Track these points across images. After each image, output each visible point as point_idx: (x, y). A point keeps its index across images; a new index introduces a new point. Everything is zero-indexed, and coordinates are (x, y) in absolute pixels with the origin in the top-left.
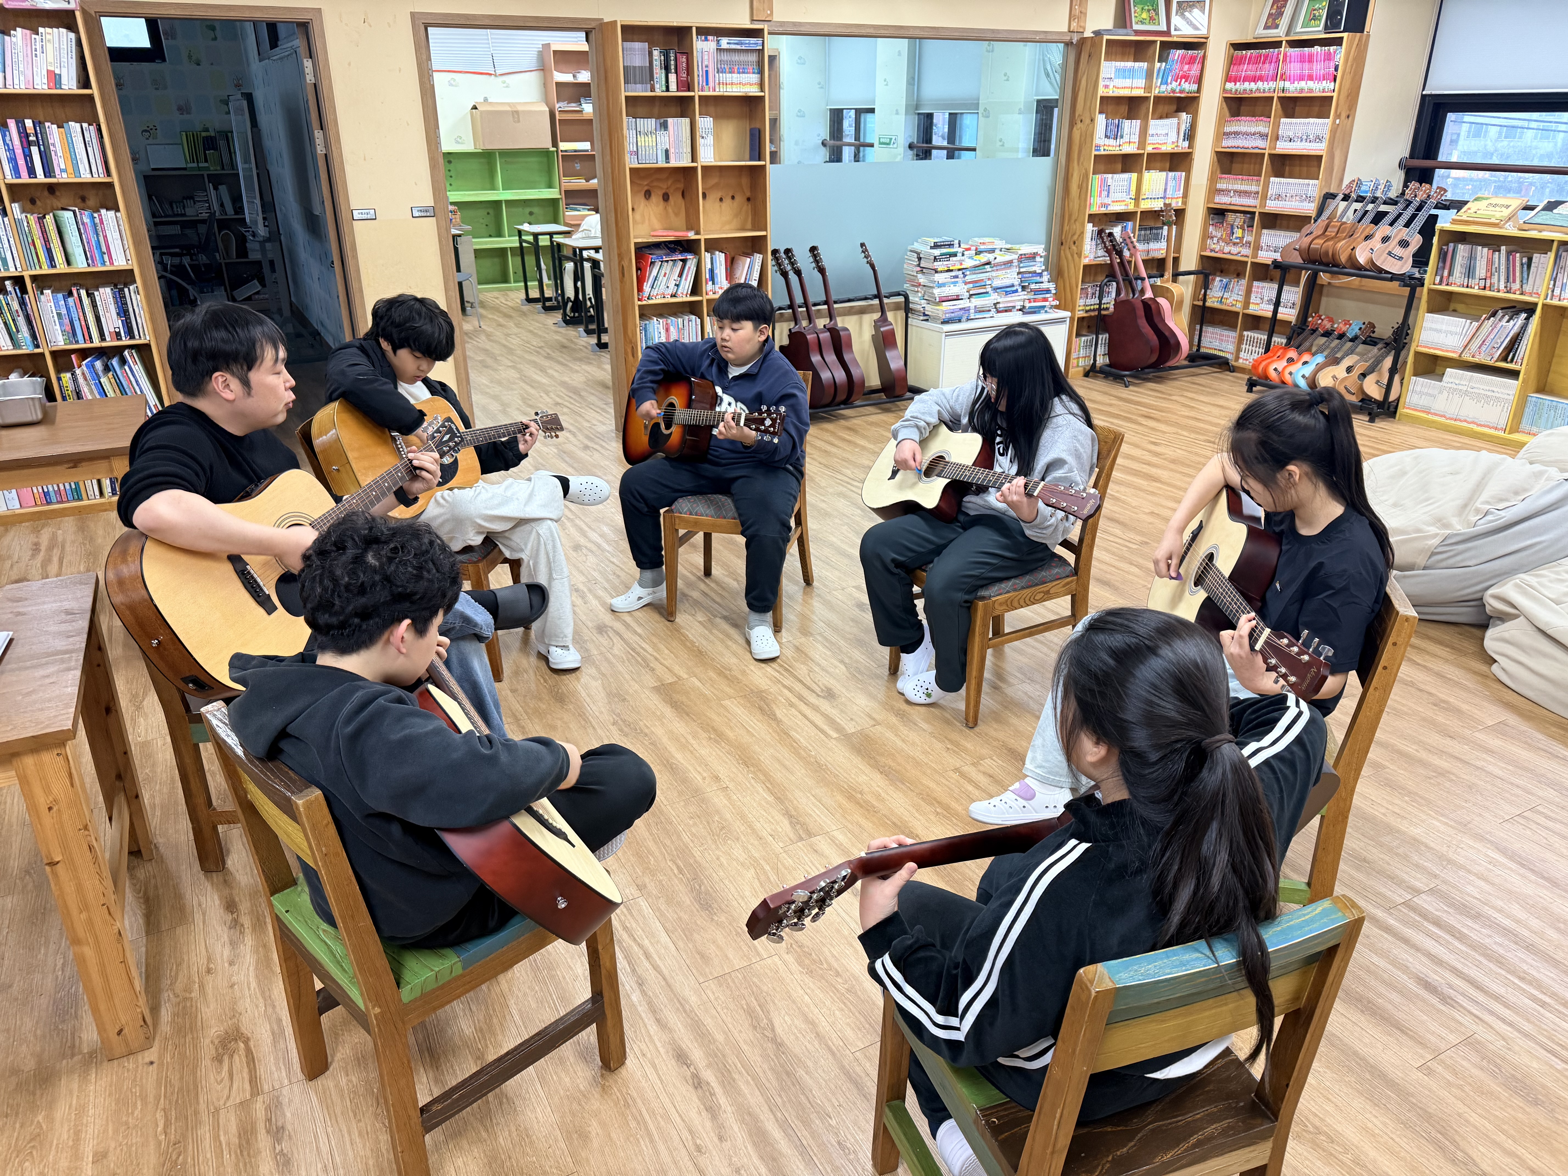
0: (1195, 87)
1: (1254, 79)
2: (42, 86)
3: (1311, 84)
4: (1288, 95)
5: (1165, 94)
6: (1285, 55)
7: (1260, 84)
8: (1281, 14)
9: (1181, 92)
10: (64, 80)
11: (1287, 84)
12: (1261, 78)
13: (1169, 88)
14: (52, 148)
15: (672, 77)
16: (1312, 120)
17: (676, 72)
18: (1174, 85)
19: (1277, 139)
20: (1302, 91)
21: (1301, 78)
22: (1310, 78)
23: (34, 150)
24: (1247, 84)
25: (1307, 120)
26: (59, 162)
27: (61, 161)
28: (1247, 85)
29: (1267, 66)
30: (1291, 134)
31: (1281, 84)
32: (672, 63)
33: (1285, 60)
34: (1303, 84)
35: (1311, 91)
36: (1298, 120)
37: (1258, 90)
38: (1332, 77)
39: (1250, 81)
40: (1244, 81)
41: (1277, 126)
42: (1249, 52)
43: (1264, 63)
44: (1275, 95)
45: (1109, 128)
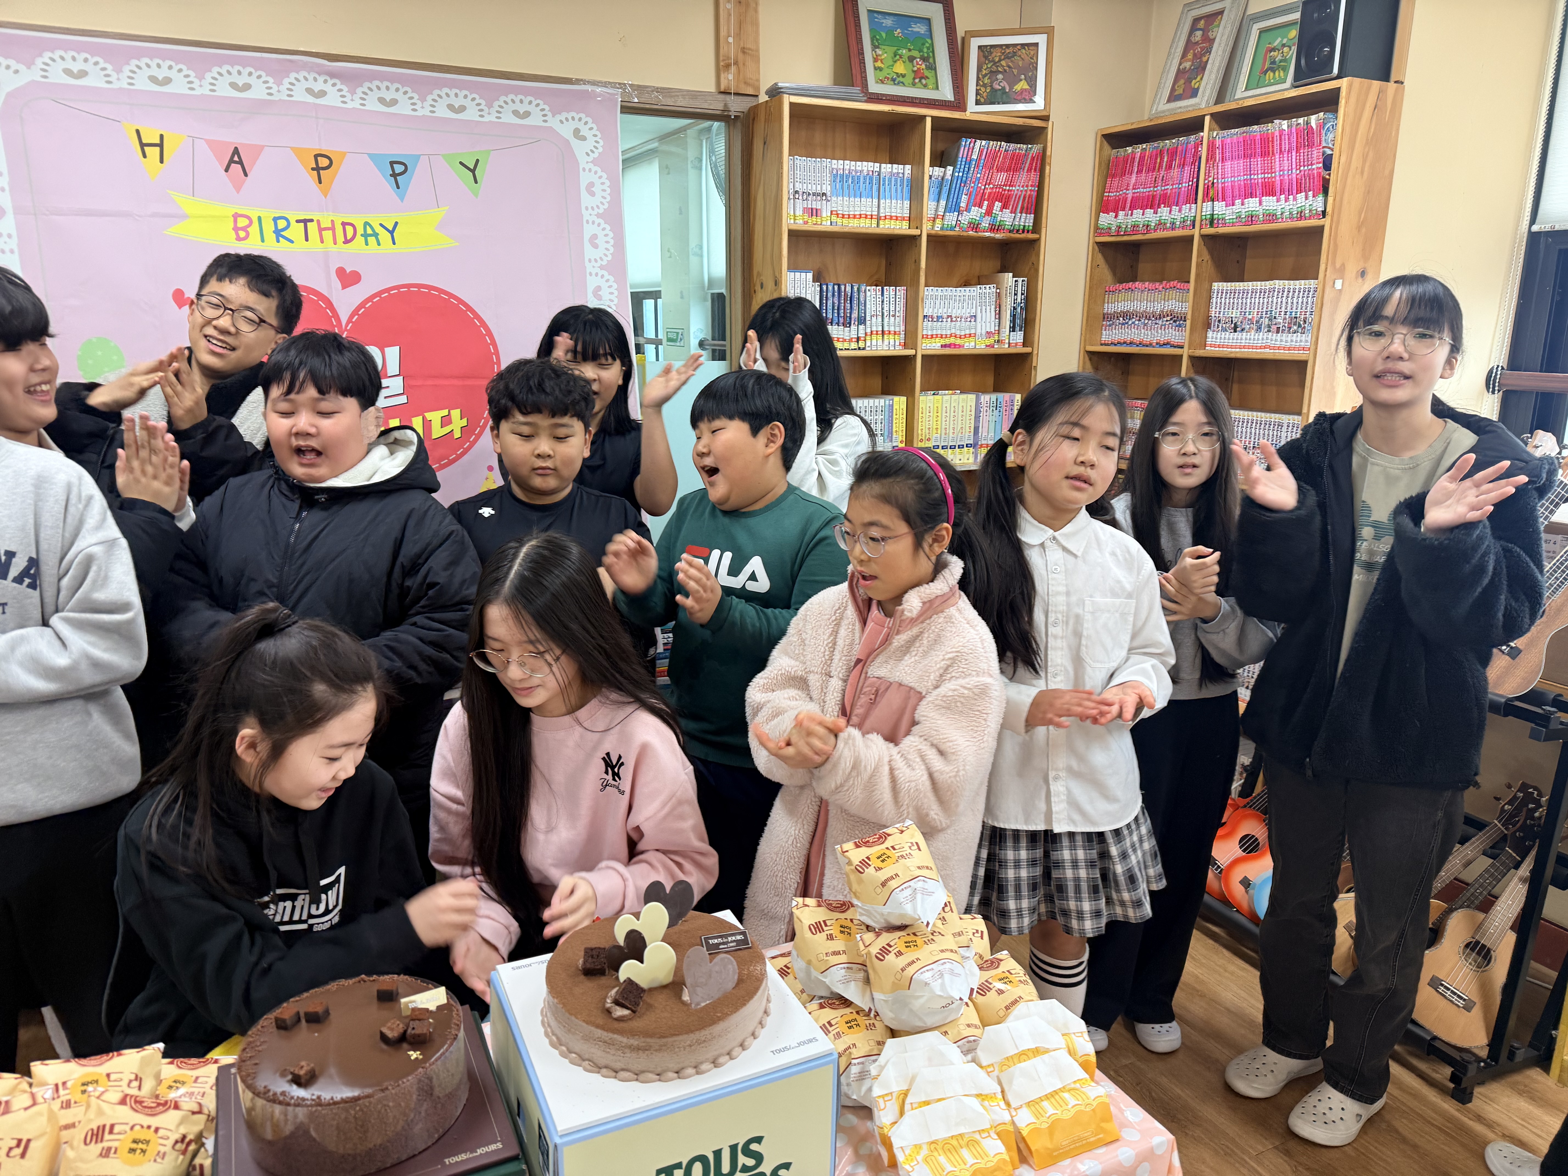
0: (1027, 220)
1: (1151, 203)
3: (1270, 203)
4: (1222, 230)
5: (957, 231)
6: (1211, 147)
7: (1164, 211)
8: (1201, 68)
9: (993, 228)
11: (1220, 208)
12: (1166, 200)
13: (965, 218)
16: (1278, 284)
18: (975, 213)
19: (1208, 325)
20: (1251, 218)
21: (1248, 192)
22: (1269, 190)
24: (1138, 212)
25: (1268, 284)
28: (1139, 217)
29: (1175, 172)
30: (1235, 314)
31: (1207, 208)
33: (1211, 156)
34: (1252, 204)
35: (1271, 217)
36: (1249, 285)
37: (1160, 224)
38: (1318, 183)
39: (1144, 208)
40: (1132, 208)
41: (1204, 299)
42: (1139, 149)
43: (1169, 167)
44: (1196, 233)
45: (830, 302)
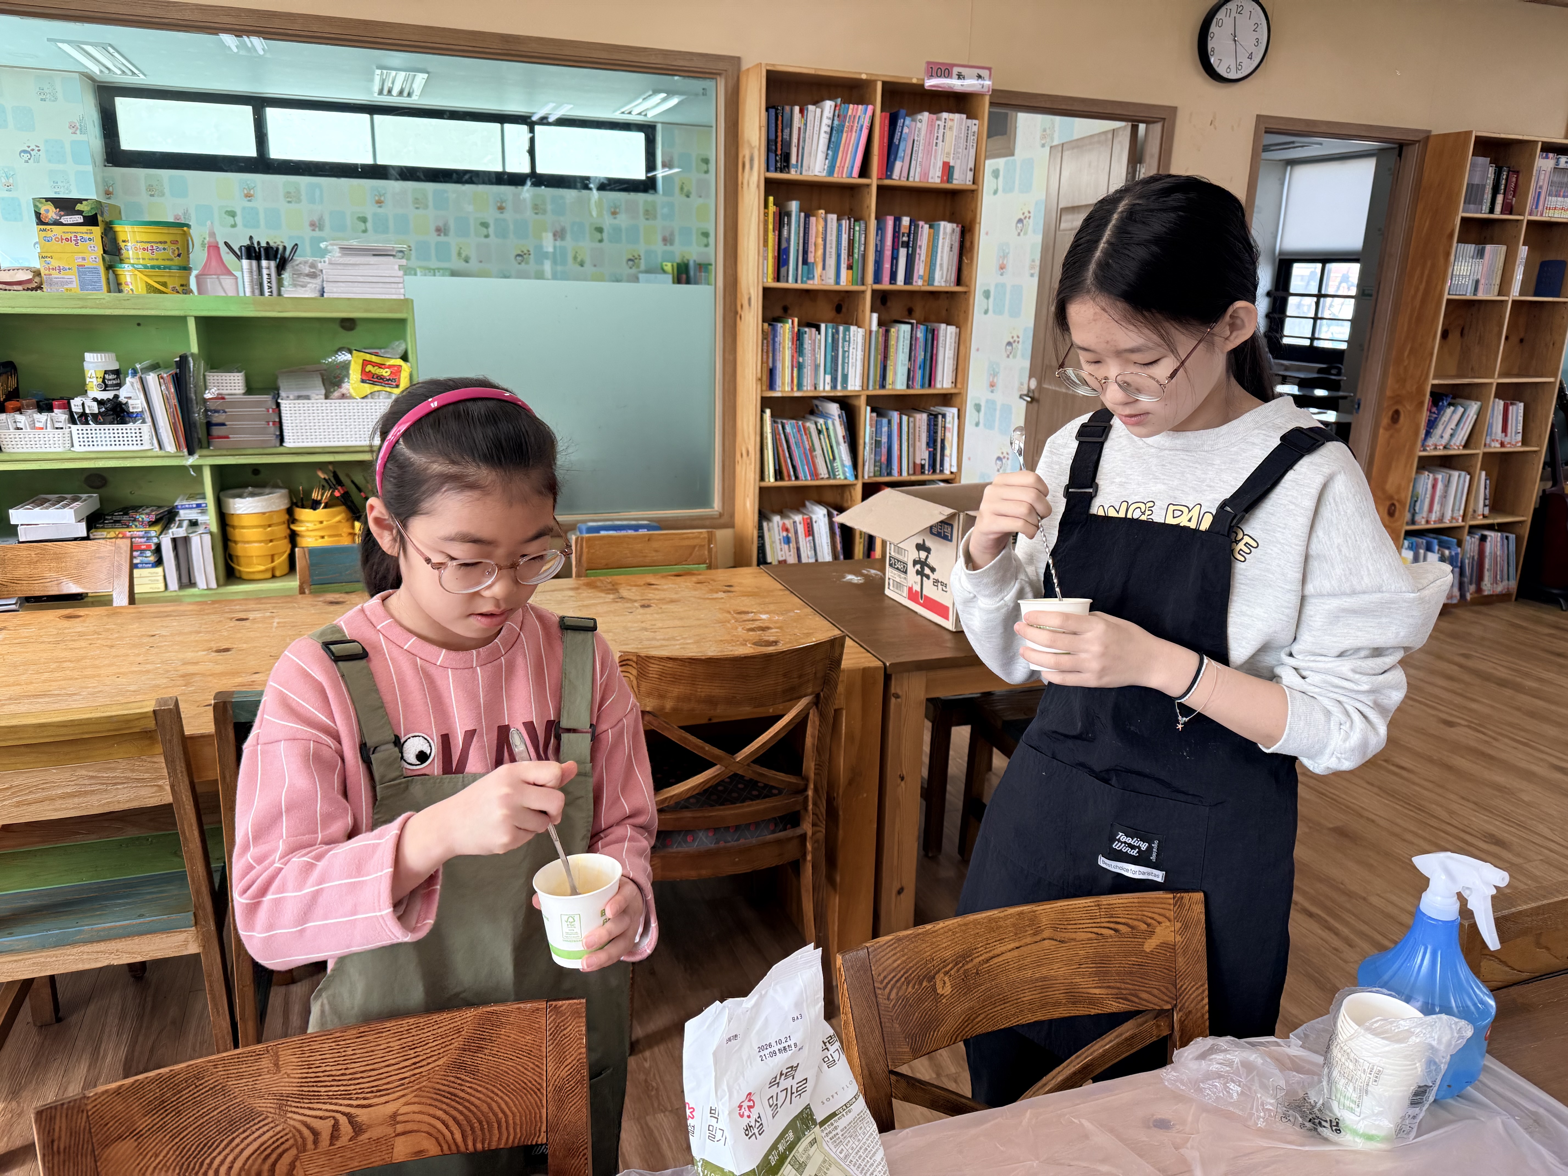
2: (935, 179)
10: (957, 175)
14: (918, 250)
15: (1500, 198)
17: (1504, 194)
23: (903, 252)
26: (921, 269)
27: (922, 266)
32: (1504, 182)
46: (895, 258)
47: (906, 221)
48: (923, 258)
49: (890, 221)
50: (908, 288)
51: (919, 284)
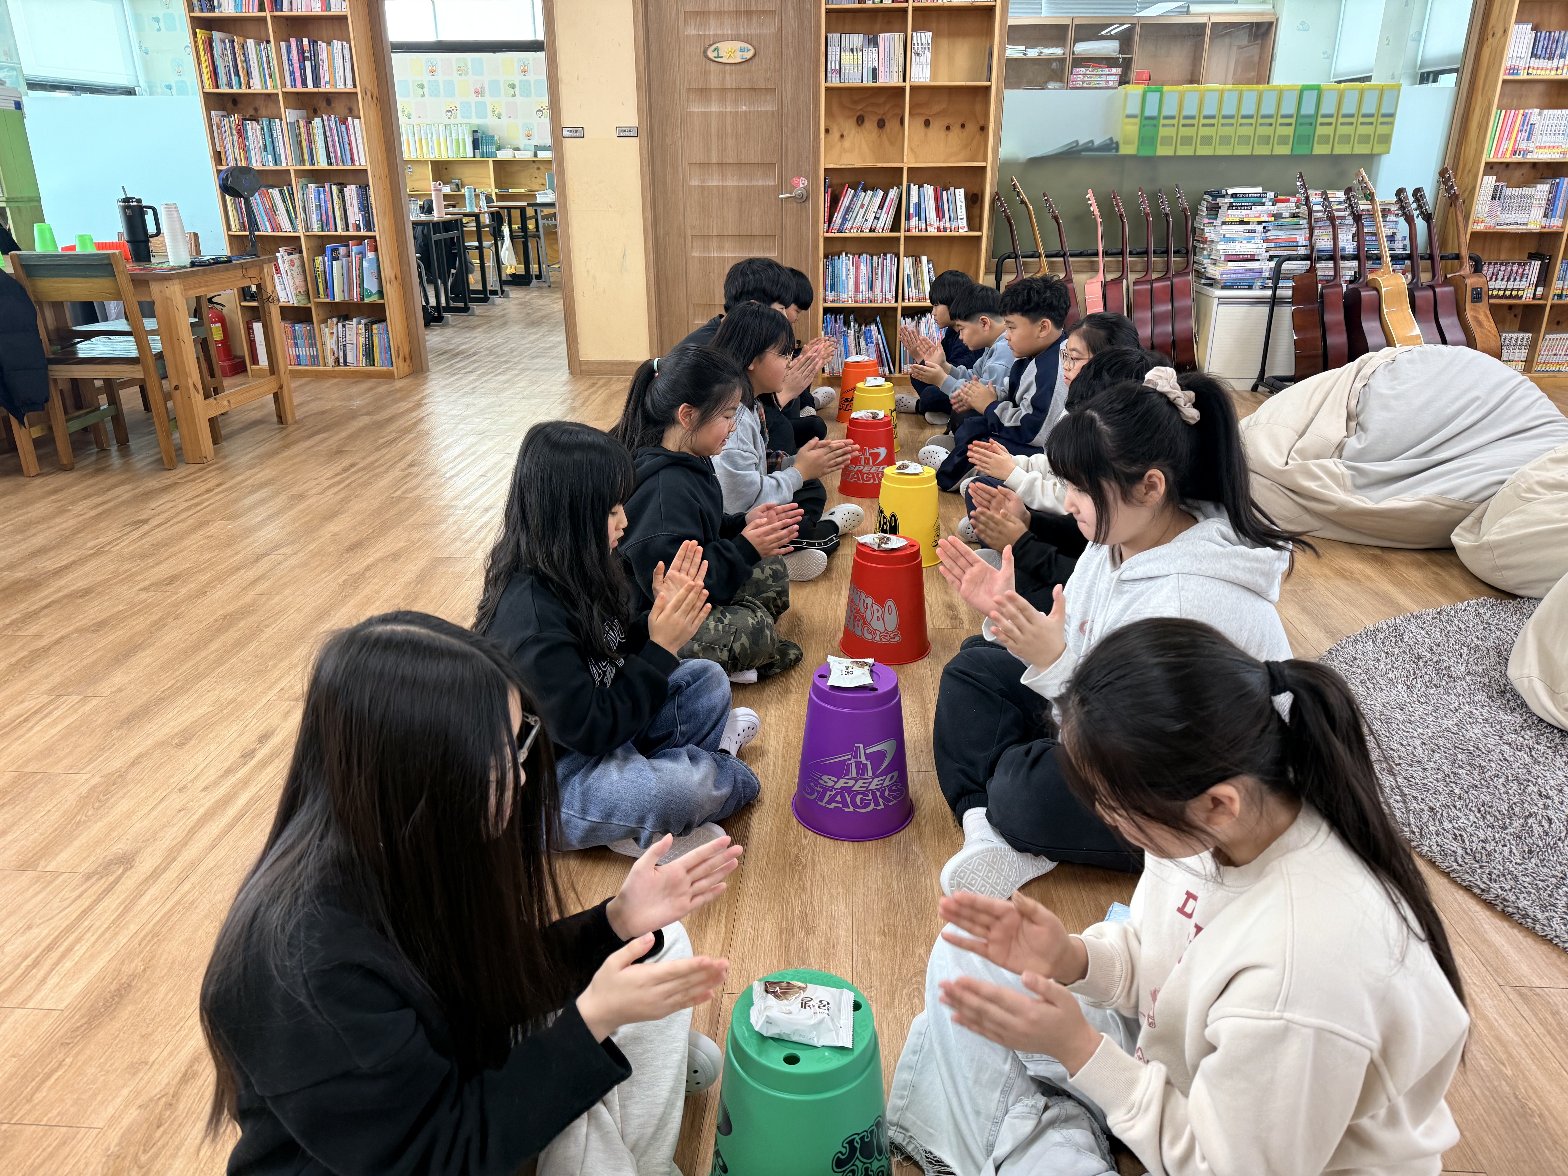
2: (317, 9)
10: (333, 4)
14: (320, 63)
23: (308, 64)
26: (325, 76)
27: (327, 74)
45: (1541, 44)
46: (303, 69)
47: (305, 41)
48: (326, 68)
49: (293, 42)
50: (316, 90)
51: (326, 88)
